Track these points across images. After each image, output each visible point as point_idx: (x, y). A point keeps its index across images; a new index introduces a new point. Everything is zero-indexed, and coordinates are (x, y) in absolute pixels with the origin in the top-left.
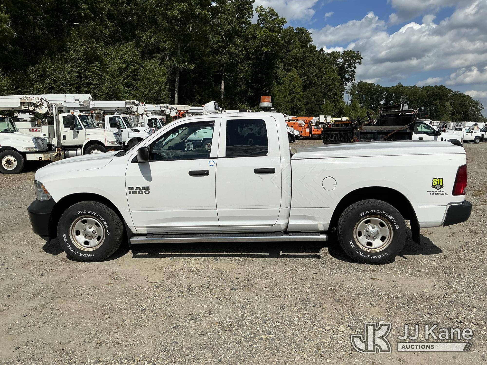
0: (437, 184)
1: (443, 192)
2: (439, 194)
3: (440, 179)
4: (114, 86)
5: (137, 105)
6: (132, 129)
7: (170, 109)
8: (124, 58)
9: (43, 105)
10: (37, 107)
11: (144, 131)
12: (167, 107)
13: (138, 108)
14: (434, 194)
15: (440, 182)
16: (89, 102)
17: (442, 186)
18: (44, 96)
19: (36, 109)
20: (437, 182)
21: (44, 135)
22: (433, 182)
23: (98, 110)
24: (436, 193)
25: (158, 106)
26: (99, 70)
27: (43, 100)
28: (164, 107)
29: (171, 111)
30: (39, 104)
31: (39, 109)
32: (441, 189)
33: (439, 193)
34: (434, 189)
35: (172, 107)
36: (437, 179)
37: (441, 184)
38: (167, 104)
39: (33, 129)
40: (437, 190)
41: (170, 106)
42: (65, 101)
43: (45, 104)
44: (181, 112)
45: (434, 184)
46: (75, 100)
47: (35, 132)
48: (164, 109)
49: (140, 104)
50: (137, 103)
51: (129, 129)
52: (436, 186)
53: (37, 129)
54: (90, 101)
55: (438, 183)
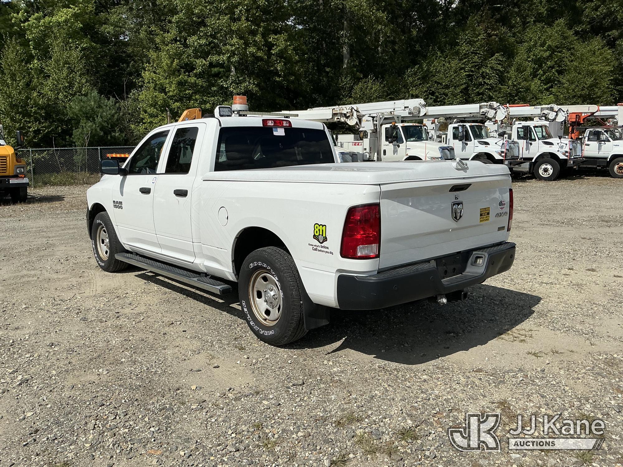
0: (319, 235)
1: (327, 248)
2: (323, 251)
3: (323, 226)
4: (519, 84)
5: (495, 109)
6: (479, 142)
7: (557, 112)
8: (549, 43)
9: (352, 115)
10: (348, 118)
11: (496, 143)
12: (552, 109)
13: (496, 113)
14: (316, 250)
15: (323, 230)
16: (420, 109)
17: (325, 239)
18: (355, 106)
19: (347, 120)
20: (319, 230)
21: (365, 149)
22: (315, 229)
23: (441, 118)
24: (320, 249)
25: (537, 108)
26: (499, 64)
27: (353, 110)
28: (547, 109)
29: (557, 115)
30: (349, 114)
31: (350, 120)
32: (325, 244)
33: (323, 249)
34: (316, 242)
35: (560, 109)
36: (319, 226)
37: (324, 235)
38: (552, 105)
39: (356, 143)
40: (320, 244)
41: (556, 108)
42: (394, 109)
43: (355, 114)
44: (583, 115)
45: (316, 234)
46: (405, 107)
47: (357, 146)
48: (546, 112)
49: (500, 107)
50: (495, 104)
51: (476, 141)
52: (318, 236)
53: (359, 143)
54: (420, 107)
55: (321, 234)
